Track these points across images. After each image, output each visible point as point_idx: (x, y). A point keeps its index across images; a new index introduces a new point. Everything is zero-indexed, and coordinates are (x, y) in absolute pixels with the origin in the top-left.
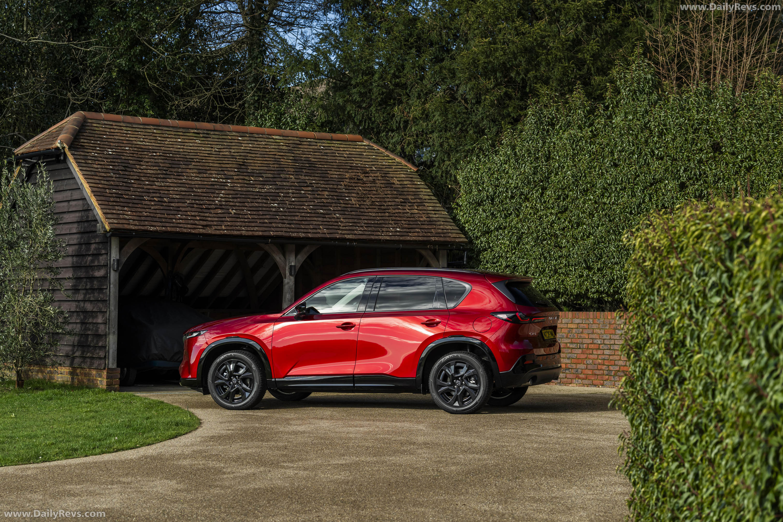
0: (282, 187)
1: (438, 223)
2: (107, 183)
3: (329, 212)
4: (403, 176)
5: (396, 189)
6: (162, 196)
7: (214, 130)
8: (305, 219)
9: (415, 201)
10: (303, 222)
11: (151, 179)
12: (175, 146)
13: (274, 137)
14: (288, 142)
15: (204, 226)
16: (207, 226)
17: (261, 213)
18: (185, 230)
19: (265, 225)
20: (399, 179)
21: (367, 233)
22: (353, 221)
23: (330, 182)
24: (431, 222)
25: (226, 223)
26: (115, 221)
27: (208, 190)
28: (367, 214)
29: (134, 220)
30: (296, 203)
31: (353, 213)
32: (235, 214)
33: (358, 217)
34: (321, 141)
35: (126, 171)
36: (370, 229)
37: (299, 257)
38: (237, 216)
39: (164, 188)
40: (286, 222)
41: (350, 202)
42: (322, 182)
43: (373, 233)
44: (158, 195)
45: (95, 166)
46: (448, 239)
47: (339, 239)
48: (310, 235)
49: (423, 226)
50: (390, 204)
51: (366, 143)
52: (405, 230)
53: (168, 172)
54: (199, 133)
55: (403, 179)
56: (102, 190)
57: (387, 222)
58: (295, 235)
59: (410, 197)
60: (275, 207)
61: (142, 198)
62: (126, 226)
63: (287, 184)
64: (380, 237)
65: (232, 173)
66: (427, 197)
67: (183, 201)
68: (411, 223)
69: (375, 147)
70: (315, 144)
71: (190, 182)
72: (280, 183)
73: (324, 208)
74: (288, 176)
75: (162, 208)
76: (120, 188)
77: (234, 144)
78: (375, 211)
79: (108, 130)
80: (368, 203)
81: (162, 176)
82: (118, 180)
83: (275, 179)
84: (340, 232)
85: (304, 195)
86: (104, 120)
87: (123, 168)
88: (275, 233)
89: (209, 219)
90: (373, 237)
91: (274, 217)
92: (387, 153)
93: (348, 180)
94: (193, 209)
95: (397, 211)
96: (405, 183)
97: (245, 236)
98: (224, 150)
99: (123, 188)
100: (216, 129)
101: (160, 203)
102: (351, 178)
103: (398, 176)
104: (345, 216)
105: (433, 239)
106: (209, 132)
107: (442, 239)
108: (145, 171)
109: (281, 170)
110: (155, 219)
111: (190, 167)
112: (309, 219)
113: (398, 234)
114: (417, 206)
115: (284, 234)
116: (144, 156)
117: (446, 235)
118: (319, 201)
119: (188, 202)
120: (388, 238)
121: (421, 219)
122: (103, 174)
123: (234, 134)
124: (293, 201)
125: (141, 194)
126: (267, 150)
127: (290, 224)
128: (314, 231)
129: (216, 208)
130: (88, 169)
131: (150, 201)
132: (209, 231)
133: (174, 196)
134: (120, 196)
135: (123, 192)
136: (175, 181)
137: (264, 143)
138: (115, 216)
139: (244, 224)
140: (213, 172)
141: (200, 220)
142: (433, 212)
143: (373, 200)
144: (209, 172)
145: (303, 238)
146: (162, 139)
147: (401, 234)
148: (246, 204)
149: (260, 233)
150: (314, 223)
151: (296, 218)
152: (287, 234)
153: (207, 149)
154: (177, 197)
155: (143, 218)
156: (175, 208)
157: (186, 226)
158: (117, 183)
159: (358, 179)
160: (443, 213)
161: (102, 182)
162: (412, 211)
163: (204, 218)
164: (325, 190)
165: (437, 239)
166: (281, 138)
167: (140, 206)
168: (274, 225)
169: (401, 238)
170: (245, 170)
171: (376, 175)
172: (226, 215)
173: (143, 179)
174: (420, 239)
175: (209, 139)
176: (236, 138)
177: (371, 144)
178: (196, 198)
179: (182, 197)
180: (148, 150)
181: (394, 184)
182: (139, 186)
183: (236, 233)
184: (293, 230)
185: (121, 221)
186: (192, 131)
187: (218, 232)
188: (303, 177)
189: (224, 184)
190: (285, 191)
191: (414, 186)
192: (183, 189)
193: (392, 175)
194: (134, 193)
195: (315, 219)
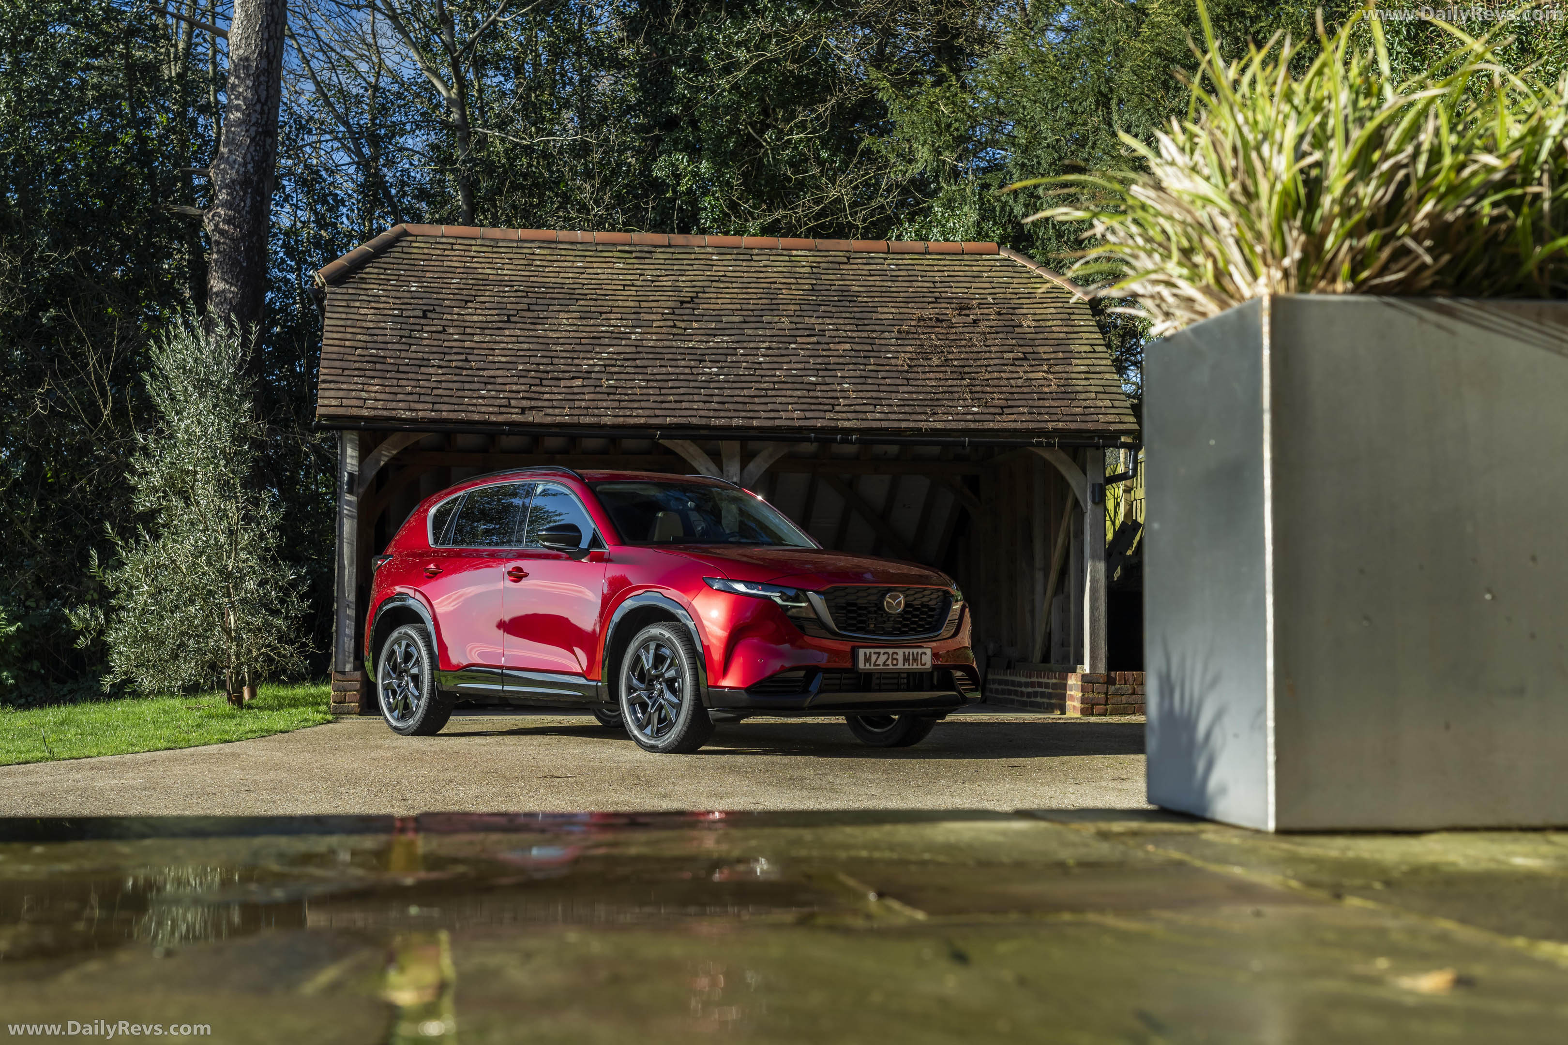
0: (752, 338)
1: (1083, 396)
2: (368, 338)
3: (828, 380)
4: (1053, 311)
5: (1022, 337)
6: (470, 358)
7: (670, 246)
8: (763, 393)
9: (1052, 356)
10: (756, 400)
11: (468, 330)
12: (562, 275)
13: (794, 253)
14: (818, 259)
15: (523, 410)
16: (532, 408)
17: (670, 384)
18: (476, 417)
19: (664, 405)
20: (1038, 317)
21: (894, 417)
22: (875, 395)
23: (868, 328)
24: (1067, 394)
25: (577, 404)
26: (334, 402)
27: (578, 348)
28: (920, 382)
29: (376, 400)
30: (764, 366)
31: (888, 381)
32: (609, 387)
33: (894, 388)
34: (899, 257)
35: (425, 316)
36: (907, 409)
37: (751, 466)
38: (612, 390)
39: (484, 345)
40: (716, 399)
41: (893, 361)
42: (848, 328)
43: (907, 417)
44: (463, 357)
45: (363, 311)
46: (1090, 426)
47: (822, 428)
48: (755, 423)
49: (1041, 403)
50: (986, 362)
51: (1004, 254)
52: (992, 410)
53: (513, 319)
54: (631, 252)
55: (1050, 317)
56: (348, 350)
57: (956, 396)
58: (723, 422)
59: (1041, 349)
60: (710, 374)
61: (425, 363)
62: (355, 412)
63: (768, 332)
64: (921, 425)
65: (654, 317)
66: (1088, 348)
67: (510, 366)
68: (1016, 396)
69: (1020, 261)
70: (882, 261)
71: (550, 334)
72: (750, 332)
73: (821, 373)
74: (776, 319)
75: (455, 378)
76: (390, 346)
77: (695, 267)
78: (941, 376)
79: (439, 252)
80: (935, 361)
81: (495, 325)
82: (394, 333)
83: (744, 325)
84: (829, 415)
85: (793, 352)
86: (443, 236)
87: (420, 314)
88: (675, 420)
89: (547, 396)
90: (904, 425)
91: (696, 391)
92: (1038, 272)
93: (913, 323)
94: (522, 380)
95: (996, 375)
96: (1050, 323)
97: (605, 426)
98: (665, 279)
99: (396, 346)
100: (672, 243)
101: (457, 371)
102: (919, 320)
103: (1038, 311)
104: (860, 387)
105: (1050, 426)
106: (653, 249)
107: (1073, 426)
108: (468, 318)
109: (773, 307)
110: (423, 398)
111: (572, 308)
112: (770, 393)
113: (969, 417)
114: (1050, 366)
115: (694, 421)
116: (479, 293)
117: (1088, 418)
118: (819, 360)
119: (520, 367)
120: (938, 425)
121: (1046, 390)
122: (371, 325)
123: (710, 250)
124: (760, 363)
125: (426, 356)
126: (762, 275)
127: (724, 403)
128: (772, 415)
129: (573, 378)
130: (344, 316)
131: (440, 367)
132: (530, 417)
133: (496, 359)
134: (375, 360)
135: (388, 353)
136: (519, 332)
137: (761, 264)
138: (341, 394)
139: (616, 404)
140: (612, 316)
141: (523, 398)
142: (1083, 376)
143: (950, 356)
144: (604, 316)
145: (738, 428)
146: (545, 264)
147: (977, 417)
148: (649, 370)
149: (643, 420)
150: (779, 400)
151: (746, 392)
152: (703, 422)
153: (629, 277)
154: (503, 359)
155: (400, 397)
156: (482, 379)
157: (483, 409)
158: (388, 339)
159: (938, 320)
160: (1107, 376)
161: (359, 337)
162: (1031, 375)
163: (536, 396)
164: (850, 340)
165: (1060, 425)
166: (807, 253)
167: (411, 376)
168: (684, 405)
169: (972, 425)
170: (687, 311)
171: (986, 311)
172: (586, 390)
173: (451, 331)
174: (1018, 425)
175: (647, 261)
176: (708, 256)
177: (1013, 258)
178: (545, 361)
179: (514, 359)
180: (500, 283)
181: (1021, 326)
182: (436, 343)
183: (587, 420)
184: (722, 414)
185: (345, 402)
186: (619, 248)
187: (549, 420)
188: (813, 320)
189: (625, 336)
190: (752, 345)
191: (1065, 329)
192: (525, 346)
193: (1025, 311)
194: (414, 355)
195: (789, 393)
